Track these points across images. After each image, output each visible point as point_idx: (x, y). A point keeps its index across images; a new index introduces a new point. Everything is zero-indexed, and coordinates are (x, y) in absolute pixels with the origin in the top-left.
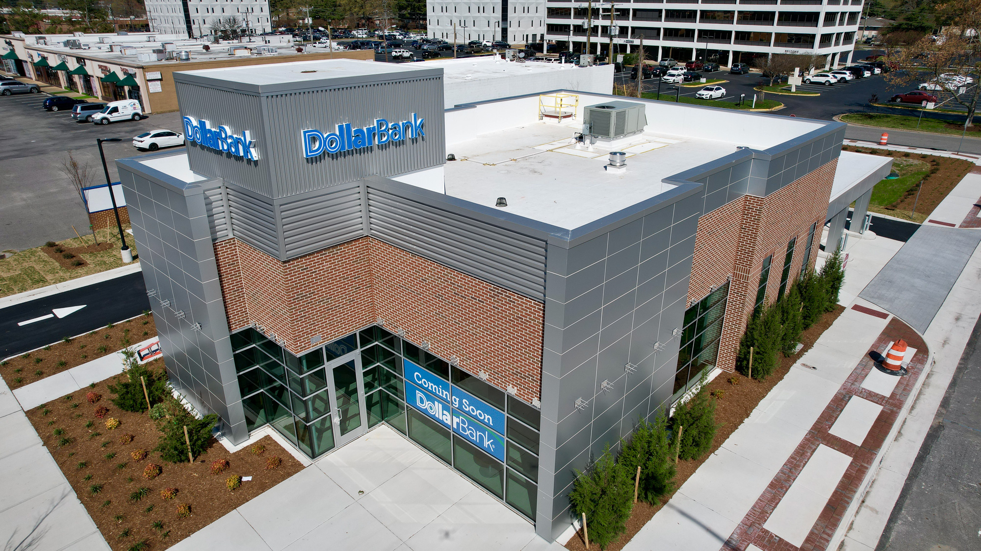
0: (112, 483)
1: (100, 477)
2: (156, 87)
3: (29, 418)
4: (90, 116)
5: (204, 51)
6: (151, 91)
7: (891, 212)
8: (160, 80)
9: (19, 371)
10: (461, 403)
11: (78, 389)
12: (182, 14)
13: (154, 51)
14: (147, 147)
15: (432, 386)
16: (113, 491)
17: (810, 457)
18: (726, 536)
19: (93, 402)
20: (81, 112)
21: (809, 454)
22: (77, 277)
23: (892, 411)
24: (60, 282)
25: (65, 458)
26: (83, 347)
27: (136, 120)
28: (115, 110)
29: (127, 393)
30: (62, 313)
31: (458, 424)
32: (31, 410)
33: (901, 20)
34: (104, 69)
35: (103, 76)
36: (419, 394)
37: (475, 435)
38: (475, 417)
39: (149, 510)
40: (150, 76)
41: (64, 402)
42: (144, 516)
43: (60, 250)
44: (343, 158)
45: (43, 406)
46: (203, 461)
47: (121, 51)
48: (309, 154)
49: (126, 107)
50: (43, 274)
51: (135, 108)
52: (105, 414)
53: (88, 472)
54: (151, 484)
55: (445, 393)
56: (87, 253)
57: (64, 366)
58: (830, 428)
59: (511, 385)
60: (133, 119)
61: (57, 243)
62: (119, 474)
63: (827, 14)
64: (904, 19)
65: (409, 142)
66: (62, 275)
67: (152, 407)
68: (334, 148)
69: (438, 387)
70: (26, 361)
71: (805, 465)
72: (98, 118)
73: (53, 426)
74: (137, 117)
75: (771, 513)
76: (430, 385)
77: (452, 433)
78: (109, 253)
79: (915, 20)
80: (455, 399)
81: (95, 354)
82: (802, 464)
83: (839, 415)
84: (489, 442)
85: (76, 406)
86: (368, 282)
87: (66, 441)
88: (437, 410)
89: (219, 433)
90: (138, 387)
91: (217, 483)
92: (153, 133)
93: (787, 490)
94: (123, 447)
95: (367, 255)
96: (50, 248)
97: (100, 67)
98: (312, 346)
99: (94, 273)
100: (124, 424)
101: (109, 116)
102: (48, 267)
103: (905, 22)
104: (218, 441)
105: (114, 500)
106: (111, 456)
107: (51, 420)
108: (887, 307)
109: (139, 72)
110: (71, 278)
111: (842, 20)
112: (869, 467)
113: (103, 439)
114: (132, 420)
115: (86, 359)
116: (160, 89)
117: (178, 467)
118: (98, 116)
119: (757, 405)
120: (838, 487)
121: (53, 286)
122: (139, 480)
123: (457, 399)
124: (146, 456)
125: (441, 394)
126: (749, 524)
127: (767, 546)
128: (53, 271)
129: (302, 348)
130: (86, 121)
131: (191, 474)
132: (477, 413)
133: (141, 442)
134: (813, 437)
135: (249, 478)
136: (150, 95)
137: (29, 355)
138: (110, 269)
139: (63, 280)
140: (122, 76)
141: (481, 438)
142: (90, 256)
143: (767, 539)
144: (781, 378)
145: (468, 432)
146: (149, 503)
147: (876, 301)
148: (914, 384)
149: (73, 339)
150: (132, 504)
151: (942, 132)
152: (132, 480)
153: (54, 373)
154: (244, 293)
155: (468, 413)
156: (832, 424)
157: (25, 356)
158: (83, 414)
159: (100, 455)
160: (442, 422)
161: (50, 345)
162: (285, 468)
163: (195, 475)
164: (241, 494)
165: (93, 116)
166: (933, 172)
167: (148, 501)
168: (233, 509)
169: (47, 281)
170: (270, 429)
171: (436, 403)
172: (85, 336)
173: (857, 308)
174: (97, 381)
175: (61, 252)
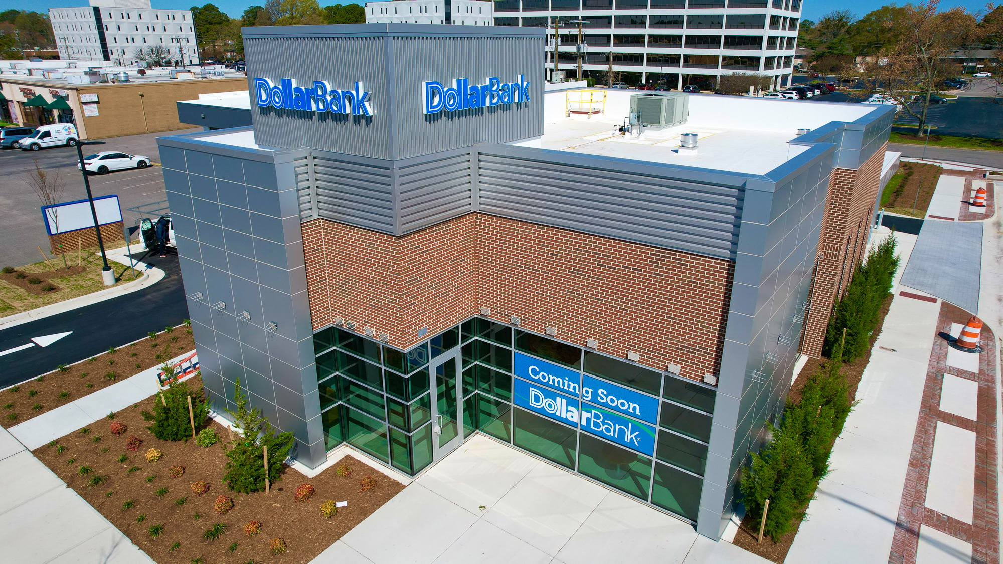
0: (175, 522)
1: (156, 517)
2: (92, 111)
3: (39, 458)
4: (17, 142)
5: (140, 75)
6: (87, 115)
7: (892, 209)
8: (97, 103)
9: (9, 406)
10: (595, 394)
11: (92, 421)
12: (99, 44)
13: (86, 73)
14: (96, 170)
15: (553, 380)
16: (179, 531)
17: (935, 434)
18: (895, 519)
19: (119, 433)
20: (5, 137)
21: (932, 432)
22: (52, 303)
23: (989, 386)
24: (32, 308)
25: (102, 500)
26: (85, 375)
27: (71, 146)
28: (47, 134)
29: (167, 418)
30: (45, 341)
31: (588, 420)
32: (38, 449)
33: (822, 49)
34: (26, 92)
35: (25, 100)
36: (533, 391)
37: (612, 429)
38: (616, 408)
39: (233, 549)
40: (85, 98)
41: (80, 437)
42: (227, 556)
43: (22, 276)
44: (457, 118)
45: (54, 443)
46: (280, 489)
47: (43, 75)
48: (430, 110)
49: (59, 132)
50: (8, 301)
51: (70, 133)
52: (139, 446)
53: (138, 513)
54: (224, 520)
55: (572, 385)
56: (57, 277)
57: (66, 397)
58: (939, 405)
59: (672, 363)
60: (67, 145)
61: (15, 269)
62: (180, 511)
63: (769, 37)
64: (826, 48)
65: (514, 107)
66: (32, 301)
67: (197, 433)
68: (452, 104)
69: (563, 379)
70: (16, 395)
71: (933, 441)
72: (26, 144)
73: (75, 464)
74: (72, 143)
75: (926, 492)
76: (552, 379)
77: (579, 430)
78: (84, 276)
79: (835, 48)
80: (587, 392)
81: (102, 382)
82: (930, 442)
83: (940, 392)
84: (633, 436)
85: (98, 439)
86: (472, 266)
87: (98, 480)
88: (560, 408)
89: (288, 457)
90: (181, 410)
91: (307, 512)
92: (102, 155)
93: (929, 468)
94: (175, 481)
95: (472, 235)
96: (8, 275)
97: (22, 90)
98: (419, 340)
99: (71, 298)
100: (167, 455)
101: (39, 141)
102: (12, 295)
103: (827, 50)
104: (289, 466)
105: (183, 542)
106: (163, 492)
107: (70, 458)
108: (931, 292)
109: (72, 95)
110: (45, 304)
111: (781, 44)
112: (995, 440)
113: (145, 474)
114: (175, 450)
115: (92, 388)
116: (97, 112)
117: (252, 498)
118: (26, 141)
119: (856, 388)
120: (976, 462)
121: (25, 313)
122: (208, 517)
123: (590, 390)
124: (208, 488)
125: (566, 388)
126: (910, 504)
127: (939, 526)
128: (19, 298)
129: (410, 342)
130: (11, 147)
131: (271, 504)
132: (618, 403)
133: (196, 473)
134: (927, 414)
135: (345, 504)
136: (85, 118)
137: (18, 388)
138: (90, 293)
139: (36, 306)
140: (49, 99)
141: (622, 432)
142: (62, 281)
143: (935, 518)
144: (868, 362)
145: (603, 428)
146: (230, 542)
147: (919, 287)
148: (995, 360)
149: (69, 368)
150: (208, 544)
151: (899, 142)
152: (198, 516)
153: (56, 406)
154: (327, 285)
155: (606, 405)
156: (939, 401)
157: (13, 390)
158: (110, 448)
159: (147, 492)
160: (566, 421)
161: (42, 375)
162: (382, 488)
163: (276, 505)
164: (340, 522)
165: (20, 142)
166: (909, 175)
167: (228, 540)
168: (336, 540)
169: (16, 308)
170: (348, 449)
171: (558, 399)
172: (85, 364)
173: (903, 294)
174: (115, 411)
175: (24, 277)
